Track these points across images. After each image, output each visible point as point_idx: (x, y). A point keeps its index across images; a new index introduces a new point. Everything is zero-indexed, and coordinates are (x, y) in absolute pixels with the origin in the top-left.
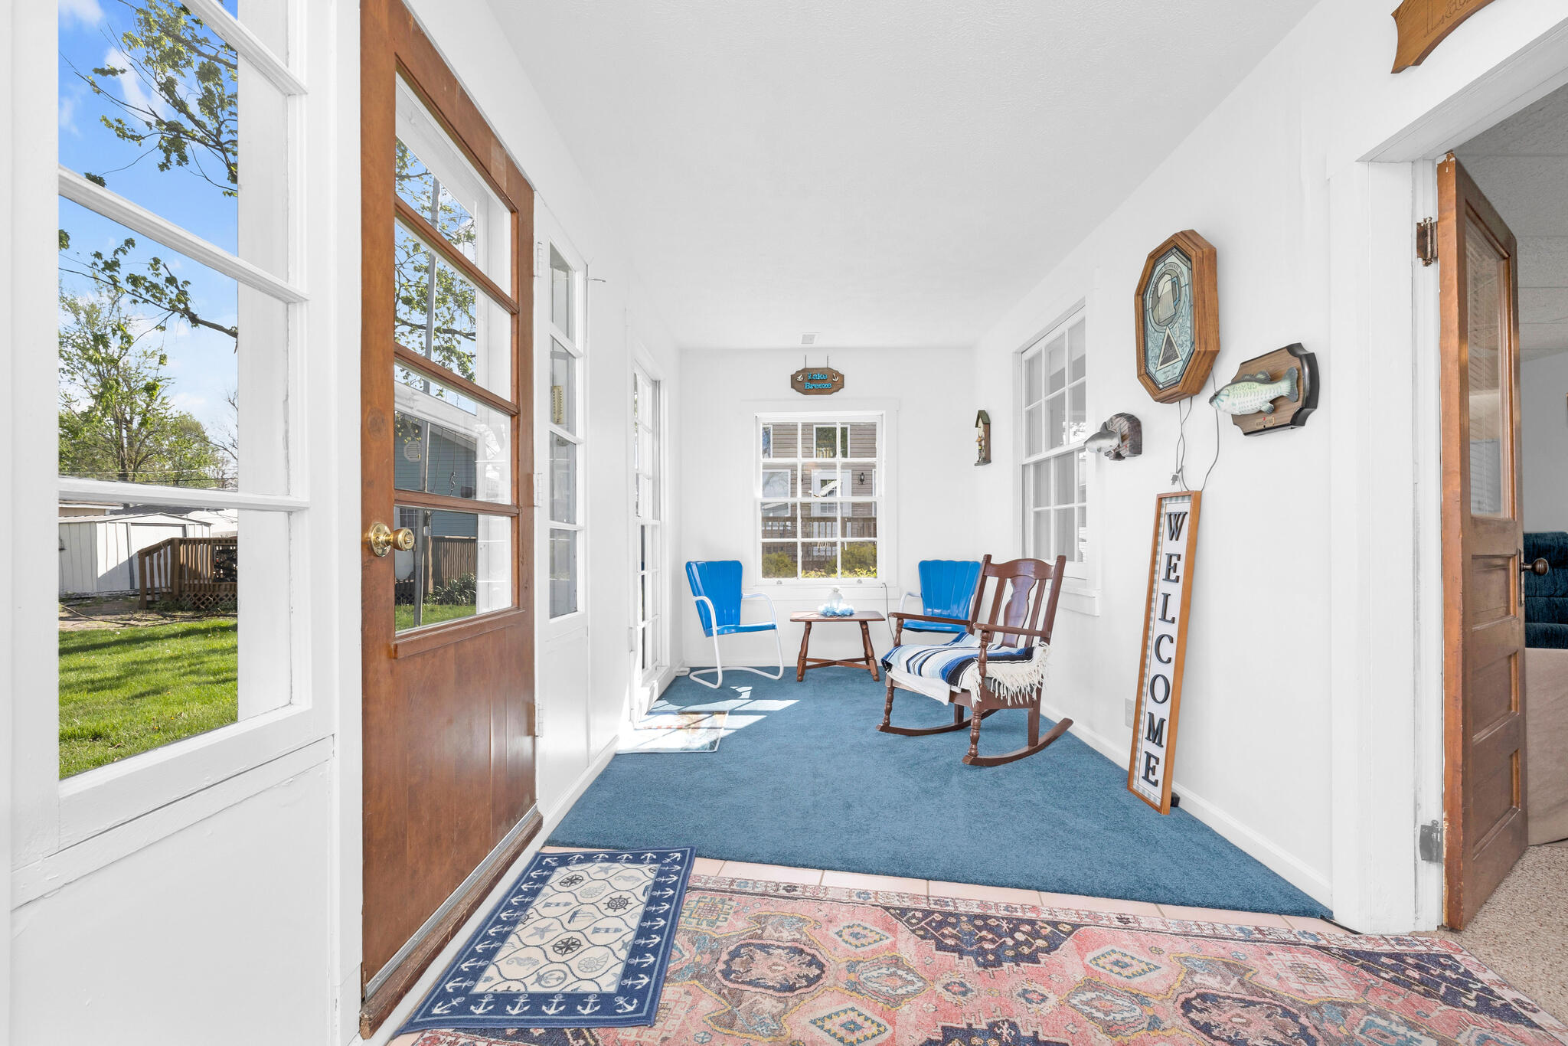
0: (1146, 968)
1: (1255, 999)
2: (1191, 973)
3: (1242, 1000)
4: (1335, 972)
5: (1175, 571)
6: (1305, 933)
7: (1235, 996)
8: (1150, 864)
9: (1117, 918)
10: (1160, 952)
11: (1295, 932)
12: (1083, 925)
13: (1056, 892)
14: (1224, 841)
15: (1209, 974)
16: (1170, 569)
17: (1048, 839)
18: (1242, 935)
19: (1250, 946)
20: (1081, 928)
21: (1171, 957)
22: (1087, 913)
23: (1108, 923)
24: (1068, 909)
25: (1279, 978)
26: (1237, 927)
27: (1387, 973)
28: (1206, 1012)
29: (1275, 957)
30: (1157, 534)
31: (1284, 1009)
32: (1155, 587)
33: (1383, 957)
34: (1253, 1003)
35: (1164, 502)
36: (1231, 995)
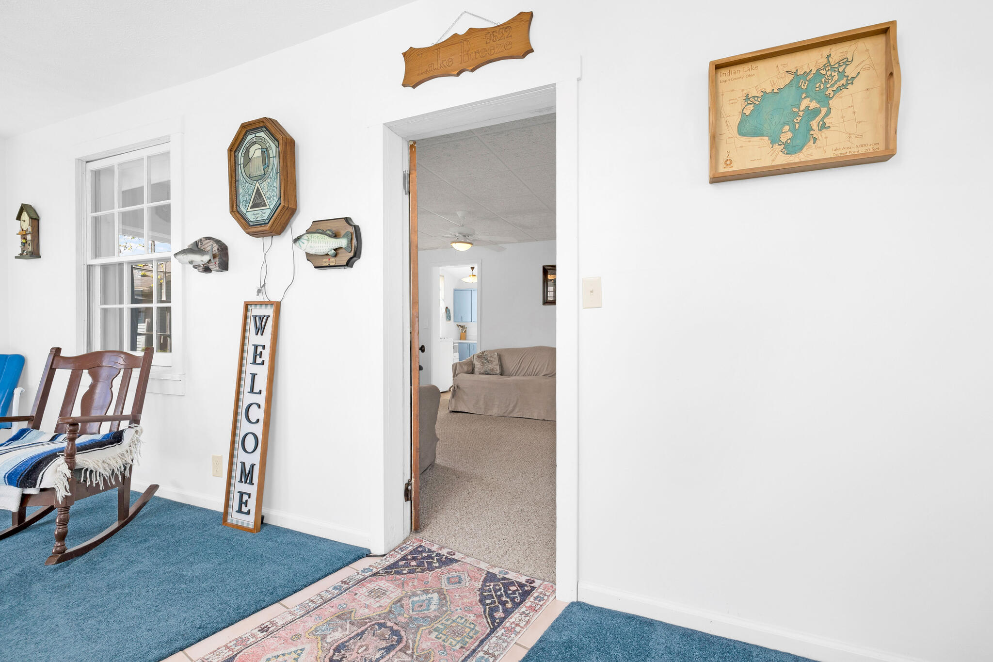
0: (295, 656)
1: (363, 628)
2: (323, 638)
3: (357, 635)
4: (387, 584)
5: (261, 357)
6: (364, 569)
7: (353, 635)
8: (264, 575)
9: (259, 631)
10: (298, 636)
11: (360, 572)
12: (236, 655)
13: (199, 640)
14: (300, 534)
15: (333, 631)
16: (256, 356)
17: (174, 597)
18: (337, 591)
19: (344, 596)
20: (236, 658)
21: (307, 636)
22: (235, 642)
23: (254, 639)
24: (218, 649)
25: (367, 606)
26: (332, 587)
27: (405, 570)
28: (344, 659)
29: (359, 594)
30: (244, 331)
31: (378, 624)
32: (244, 369)
33: (400, 562)
34: (363, 633)
35: (249, 307)
36: (351, 636)
